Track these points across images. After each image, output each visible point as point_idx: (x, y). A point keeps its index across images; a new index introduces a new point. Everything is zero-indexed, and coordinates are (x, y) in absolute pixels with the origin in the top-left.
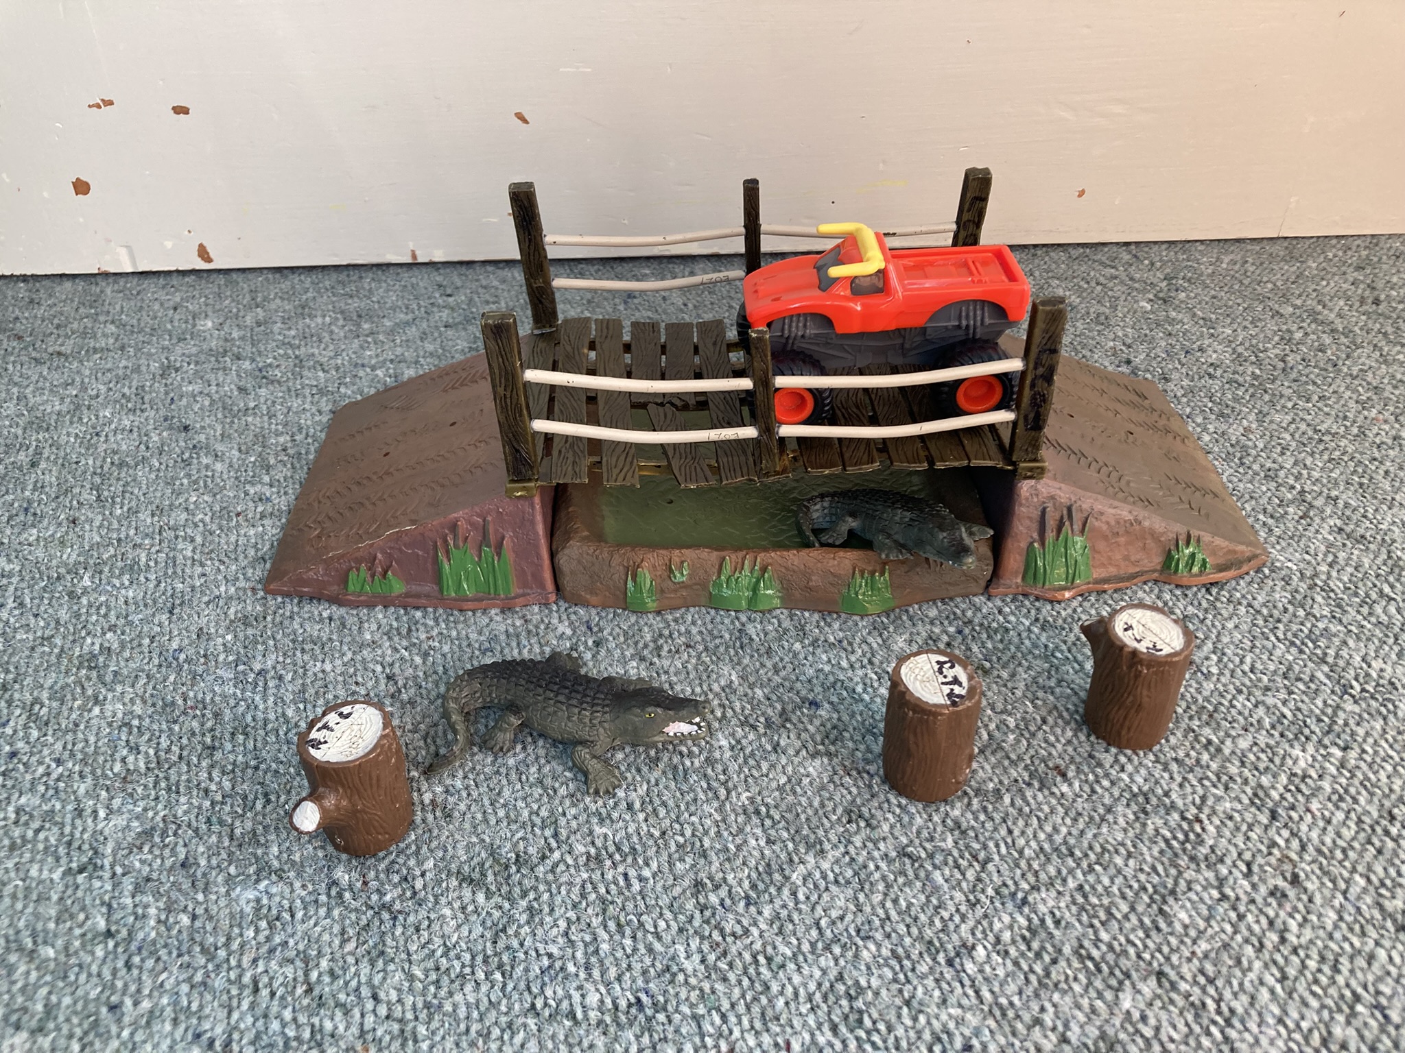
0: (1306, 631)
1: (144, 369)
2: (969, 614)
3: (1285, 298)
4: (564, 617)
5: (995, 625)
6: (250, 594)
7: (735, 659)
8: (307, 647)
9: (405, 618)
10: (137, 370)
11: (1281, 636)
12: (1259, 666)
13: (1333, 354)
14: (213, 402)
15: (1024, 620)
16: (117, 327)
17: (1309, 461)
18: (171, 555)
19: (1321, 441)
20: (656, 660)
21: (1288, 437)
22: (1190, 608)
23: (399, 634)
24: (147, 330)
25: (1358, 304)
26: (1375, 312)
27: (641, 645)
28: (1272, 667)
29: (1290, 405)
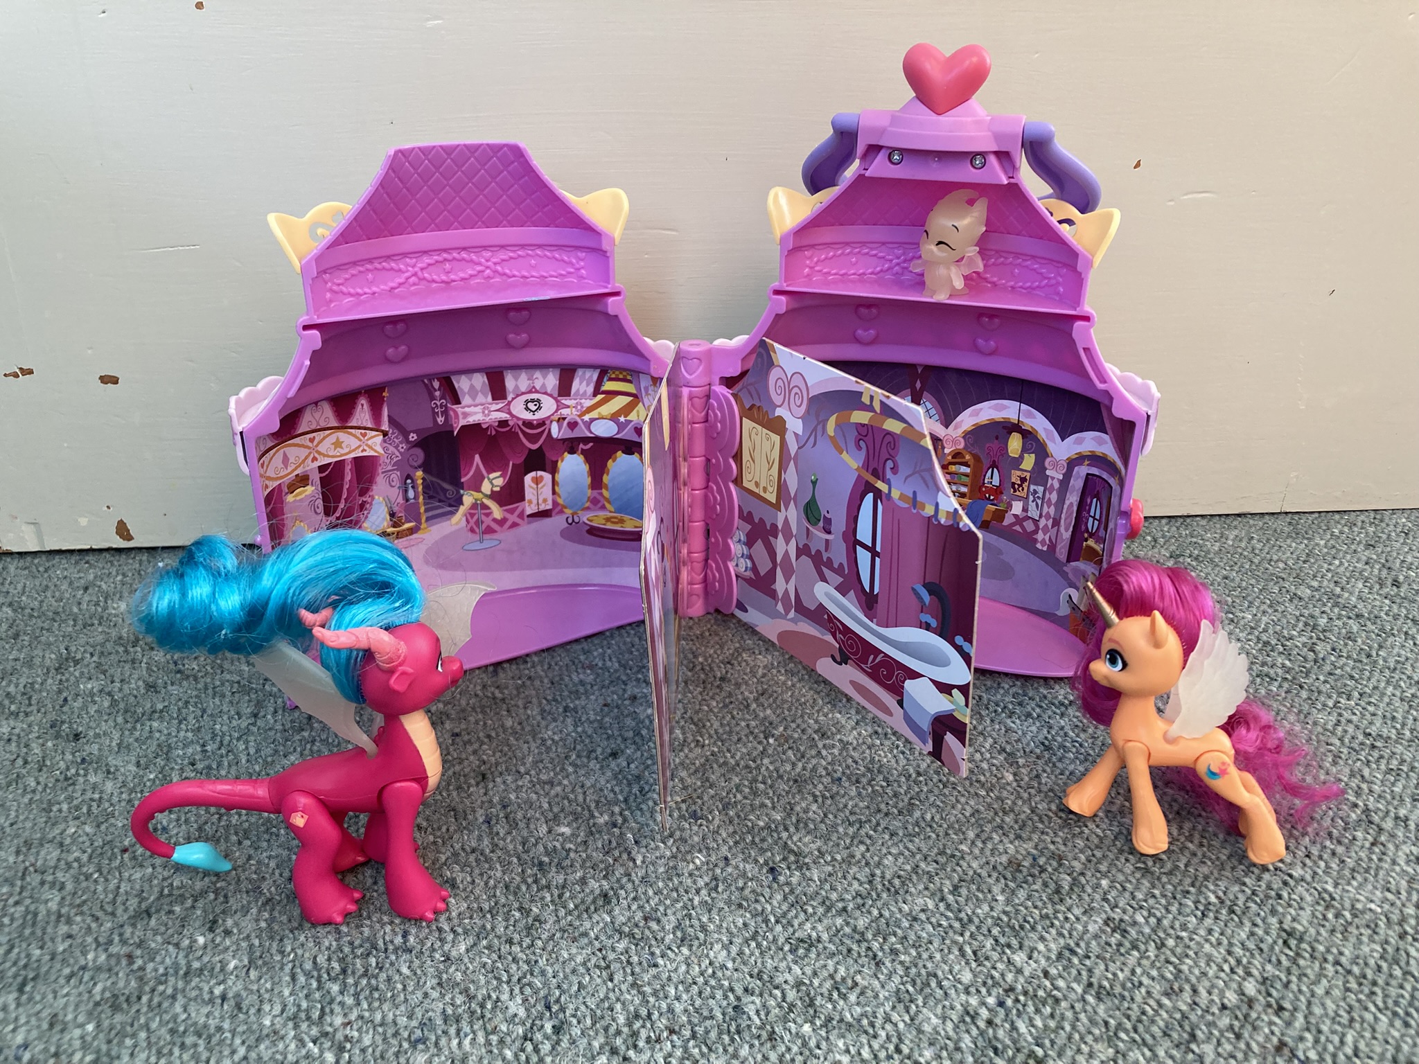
0: (1407, 996)
1: (37, 661)
2: (1010, 977)
3: (1299, 579)
4: (517, 990)
5: (1041, 993)
6: (124, 962)
7: (731, 1049)
9: (317, 995)
10: (29, 663)
11: (1381, 1004)
12: (1362, 1045)
13: (1364, 643)
15: (1075, 985)
17: (1366, 772)
18: (32, 908)
19: (1373, 747)
20: (631, 1053)
21: (1338, 743)
22: (1269, 967)
23: (308, 1018)
25: (1377, 586)
26: (1397, 595)
27: (612, 1030)
28: (1378, 1049)
29: (1330, 703)
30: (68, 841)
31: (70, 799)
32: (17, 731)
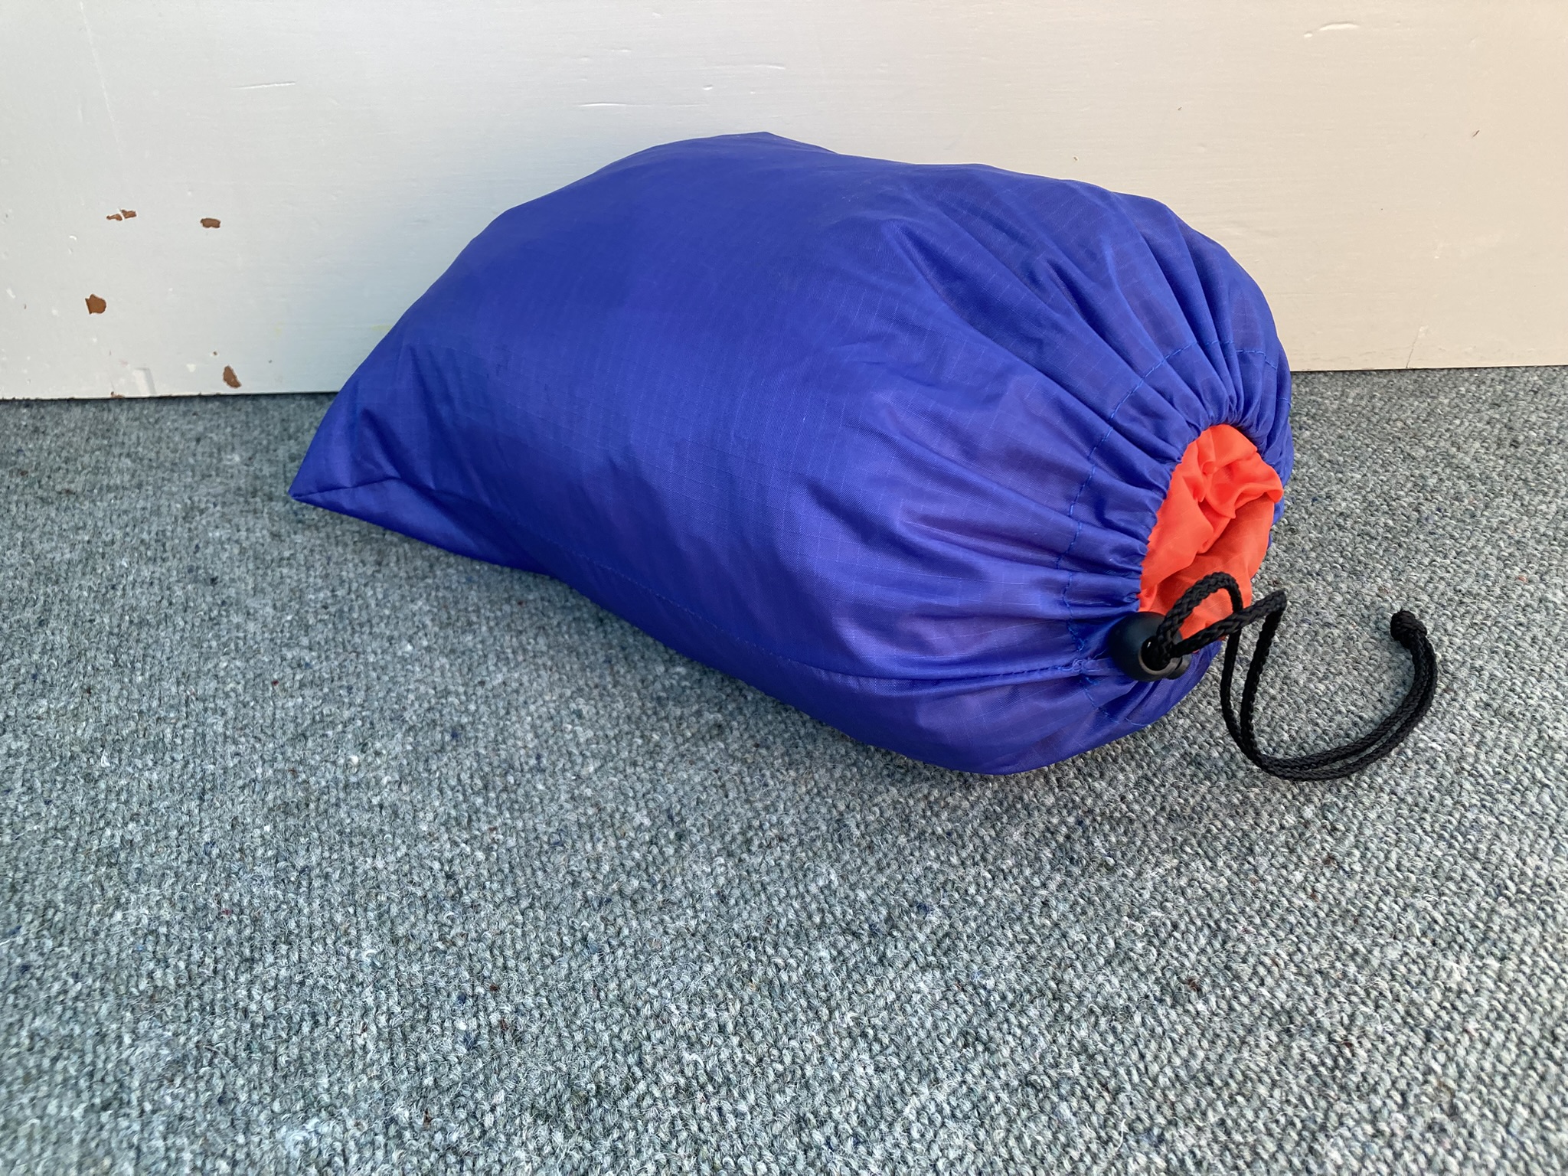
0: (1455, 822)
1: (164, 510)
2: (1089, 802)
3: (1417, 439)
4: (642, 804)
5: (1117, 814)
6: (289, 776)
7: (834, 855)
8: (356, 840)
9: (464, 806)
10: (157, 512)
11: (1429, 829)
12: (1405, 862)
13: (1470, 503)
14: (243, 551)
15: (1149, 809)
16: (134, 461)
17: (1450, 626)
18: (200, 730)
19: (1461, 603)
20: (745, 856)
21: (1426, 598)
22: (1328, 796)
23: (459, 824)
24: (167, 464)
25: (1495, 446)
26: (1513, 455)
27: (728, 838)
28: (1420, 865)
29: (1426, 561)
30: (222, 673)
31: (218, 637)
32: (157, 575)
